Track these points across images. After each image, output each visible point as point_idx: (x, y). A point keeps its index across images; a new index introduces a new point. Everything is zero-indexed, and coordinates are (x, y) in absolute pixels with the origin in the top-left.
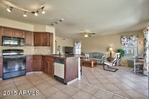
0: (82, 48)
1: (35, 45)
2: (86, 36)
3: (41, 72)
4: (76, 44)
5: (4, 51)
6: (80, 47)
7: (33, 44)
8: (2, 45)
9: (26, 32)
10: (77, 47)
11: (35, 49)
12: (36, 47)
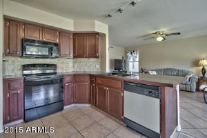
0: (140, 62)
1: (75, 57)
2: (160, 39)
3: (88, 105)
4: (129, 54)
5: (25, 67)
6: (137, 59)
7: (72, 55)
8: (22, 56)
9: (61, 32)
10: (131, 60)
11: (74, 63)
12: (75, 59)
